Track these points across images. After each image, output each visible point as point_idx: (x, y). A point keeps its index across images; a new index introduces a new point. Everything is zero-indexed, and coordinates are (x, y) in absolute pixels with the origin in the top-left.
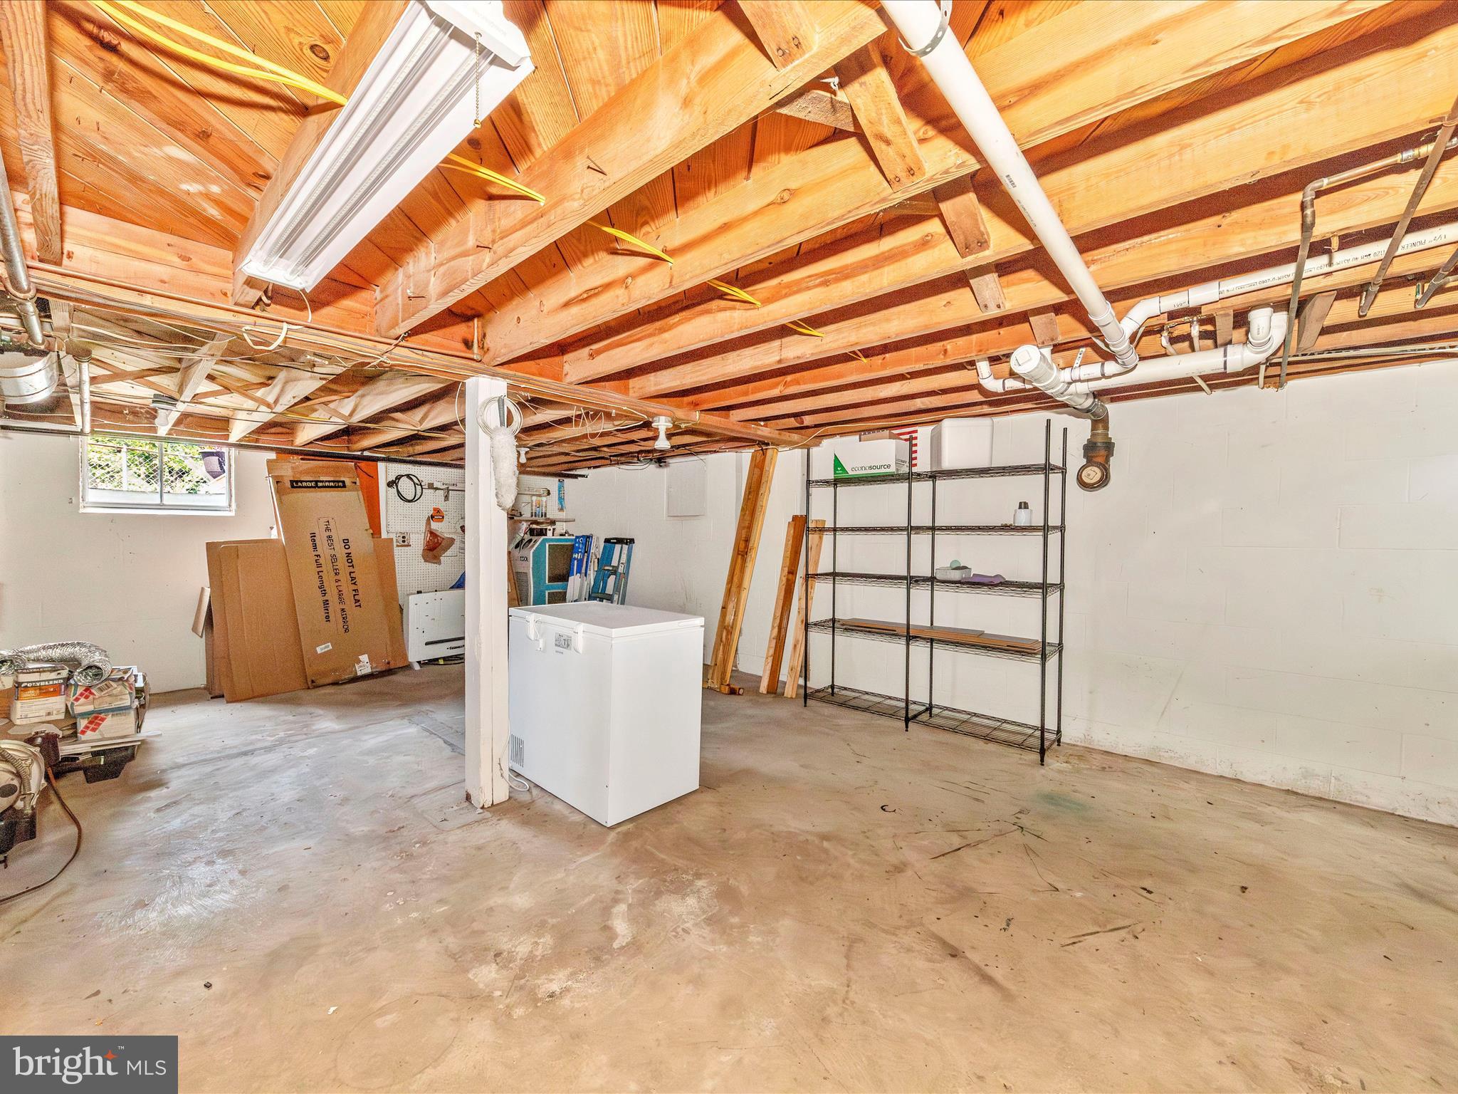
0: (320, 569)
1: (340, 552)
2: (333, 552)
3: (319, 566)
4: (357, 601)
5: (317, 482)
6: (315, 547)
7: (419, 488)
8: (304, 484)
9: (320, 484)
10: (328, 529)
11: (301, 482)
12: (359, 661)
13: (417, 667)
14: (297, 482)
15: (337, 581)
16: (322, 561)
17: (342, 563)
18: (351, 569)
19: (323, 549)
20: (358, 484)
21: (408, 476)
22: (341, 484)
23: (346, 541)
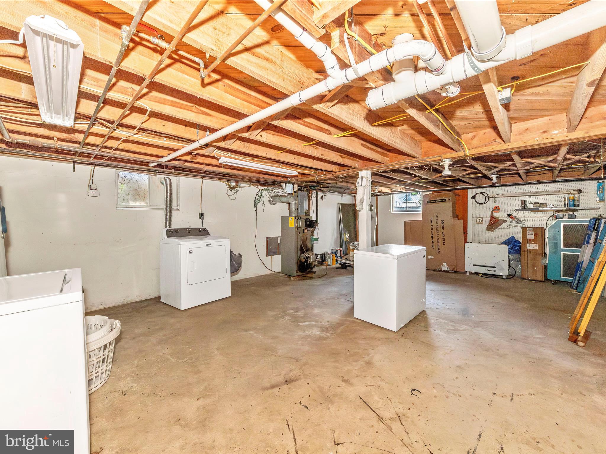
0: (432, 230)
1: (440, 224)
2: (437, 225)
3: (432, 229)
4: (444, 243)
5: (436, 200)
6: (431, 222)
7: (487, 197)
8: (431, 202)
9: (436, 201)
10: (437, 216)
11: (431, 201)
12: (443, 265)
13: (468, 274)
14: (429, 201)
15: (437, 235)
16: (433, 227)
17: (440, 229)
18: (443, 231)
19: (434, 224)
20: (451, 199)
21: (481, 193)
22: (444, 200)
23: (443, 221)
